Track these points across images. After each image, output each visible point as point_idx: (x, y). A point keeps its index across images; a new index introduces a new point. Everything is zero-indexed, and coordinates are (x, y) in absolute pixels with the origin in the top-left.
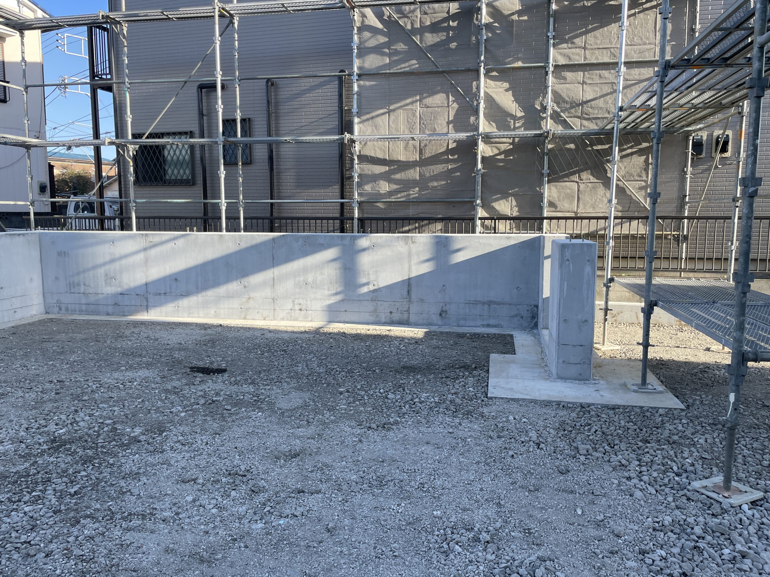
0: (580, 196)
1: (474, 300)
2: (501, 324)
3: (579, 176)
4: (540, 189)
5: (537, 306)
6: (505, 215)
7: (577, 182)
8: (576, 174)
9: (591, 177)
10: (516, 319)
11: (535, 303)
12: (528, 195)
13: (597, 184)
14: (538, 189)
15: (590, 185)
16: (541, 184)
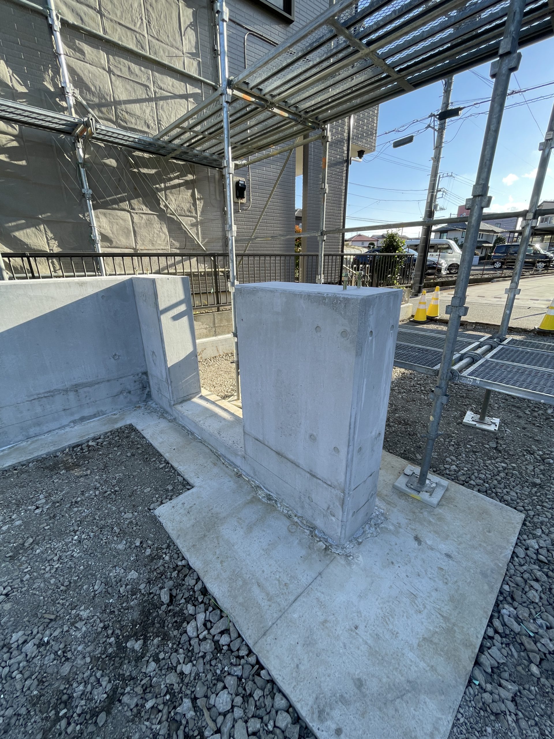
0: (136, 229)
1: (47, 390)
2: (102, 411)
3: (130, 204)
4: (84, 216)
5: (145, 373)
6: (42, 251)
7: (128, 211)
8: (125, 201)
9: (144, 208)
10: (121, 396)
11: (143, 370)
12: (68, 222)
13: (151, 216)
14: (81, 216)
15: (144, 216)
16: (85, 210)
